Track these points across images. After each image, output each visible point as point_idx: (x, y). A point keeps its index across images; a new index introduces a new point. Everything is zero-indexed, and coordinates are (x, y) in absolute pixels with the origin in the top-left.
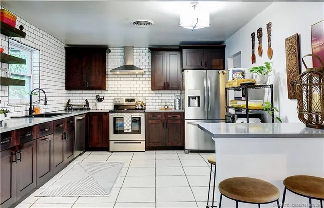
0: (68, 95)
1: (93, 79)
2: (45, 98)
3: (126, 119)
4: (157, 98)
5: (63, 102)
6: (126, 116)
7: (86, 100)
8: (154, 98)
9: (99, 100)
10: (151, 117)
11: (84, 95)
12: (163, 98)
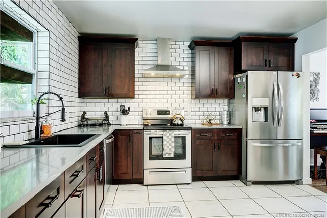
0: (81, 105)
1: (117, 82)
2: (63, 110)
3: (168, 140)
4: (197, 109)
5: (76, 114)
6: (168, 134)
7: (106, 113)
8: (194, 109)
9: (124, 112)
10: (198, 135)
11: (102, 105)
12: (205, 109)
